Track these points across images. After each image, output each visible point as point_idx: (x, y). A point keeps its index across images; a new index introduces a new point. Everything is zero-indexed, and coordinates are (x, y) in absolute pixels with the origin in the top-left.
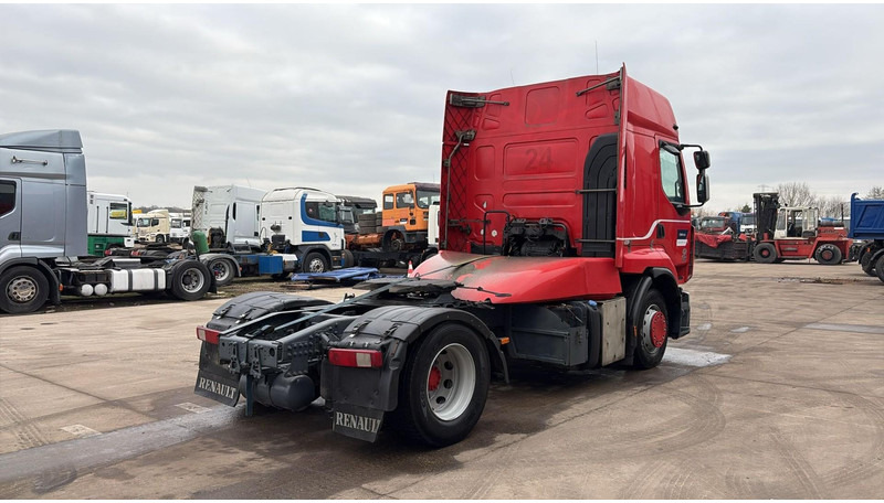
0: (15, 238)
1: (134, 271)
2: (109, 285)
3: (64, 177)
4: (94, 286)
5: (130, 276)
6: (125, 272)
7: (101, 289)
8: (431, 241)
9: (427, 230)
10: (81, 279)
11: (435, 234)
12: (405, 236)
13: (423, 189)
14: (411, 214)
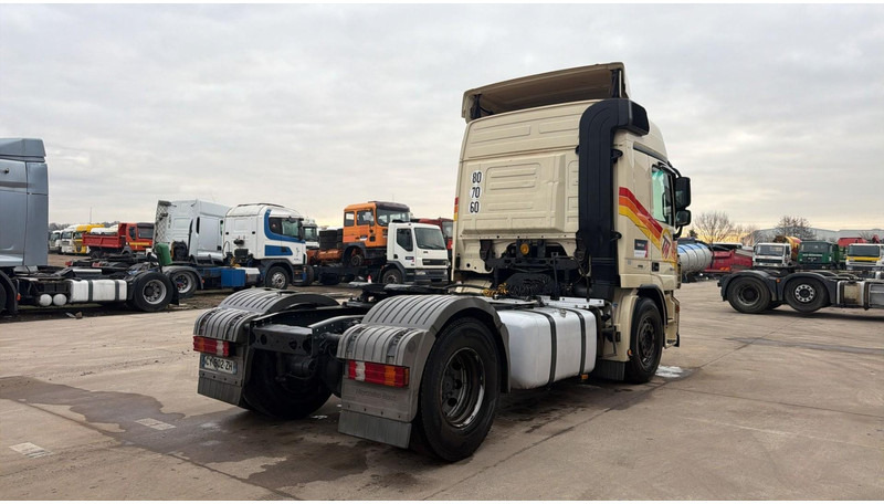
1: (94, 281)
2: (68, 295)
3: (26, 185)
4: (52, 295)
5: (91, 286)
6: (85, 282)
7: (60, 299)
8: (390, 257)
9: (386, 247)
10: (40, 288)
11: (394, 251)
12: (365, 252)
13: (382, 208)
14: (371, 231)
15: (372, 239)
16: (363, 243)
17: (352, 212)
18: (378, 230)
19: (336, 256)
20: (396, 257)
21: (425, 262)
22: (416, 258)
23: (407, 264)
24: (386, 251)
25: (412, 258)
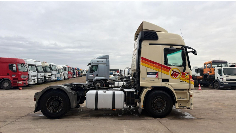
0: (97, 75)
1: (119, 83)
2: (114, 85)
3: (106, 64)
4: (111, 85)
5: (118, 83)
6: (117, 83)
7: (113, 86)
8: (216, 78)
9: (214, 75)
10: (109, 83)
11: (217, 76)
12: (209, 76)
13: (214, 62)
14: (210, 70)
15: (211, 72)
16: (208, 74)
17: (206, 64)
18: (212, 69)
19: (202, 78)
20: (218, 78)
21: (227, 80)
22: (224, 78)
23: (221, 80)
24: (214, 76)
25: (222, 78)
